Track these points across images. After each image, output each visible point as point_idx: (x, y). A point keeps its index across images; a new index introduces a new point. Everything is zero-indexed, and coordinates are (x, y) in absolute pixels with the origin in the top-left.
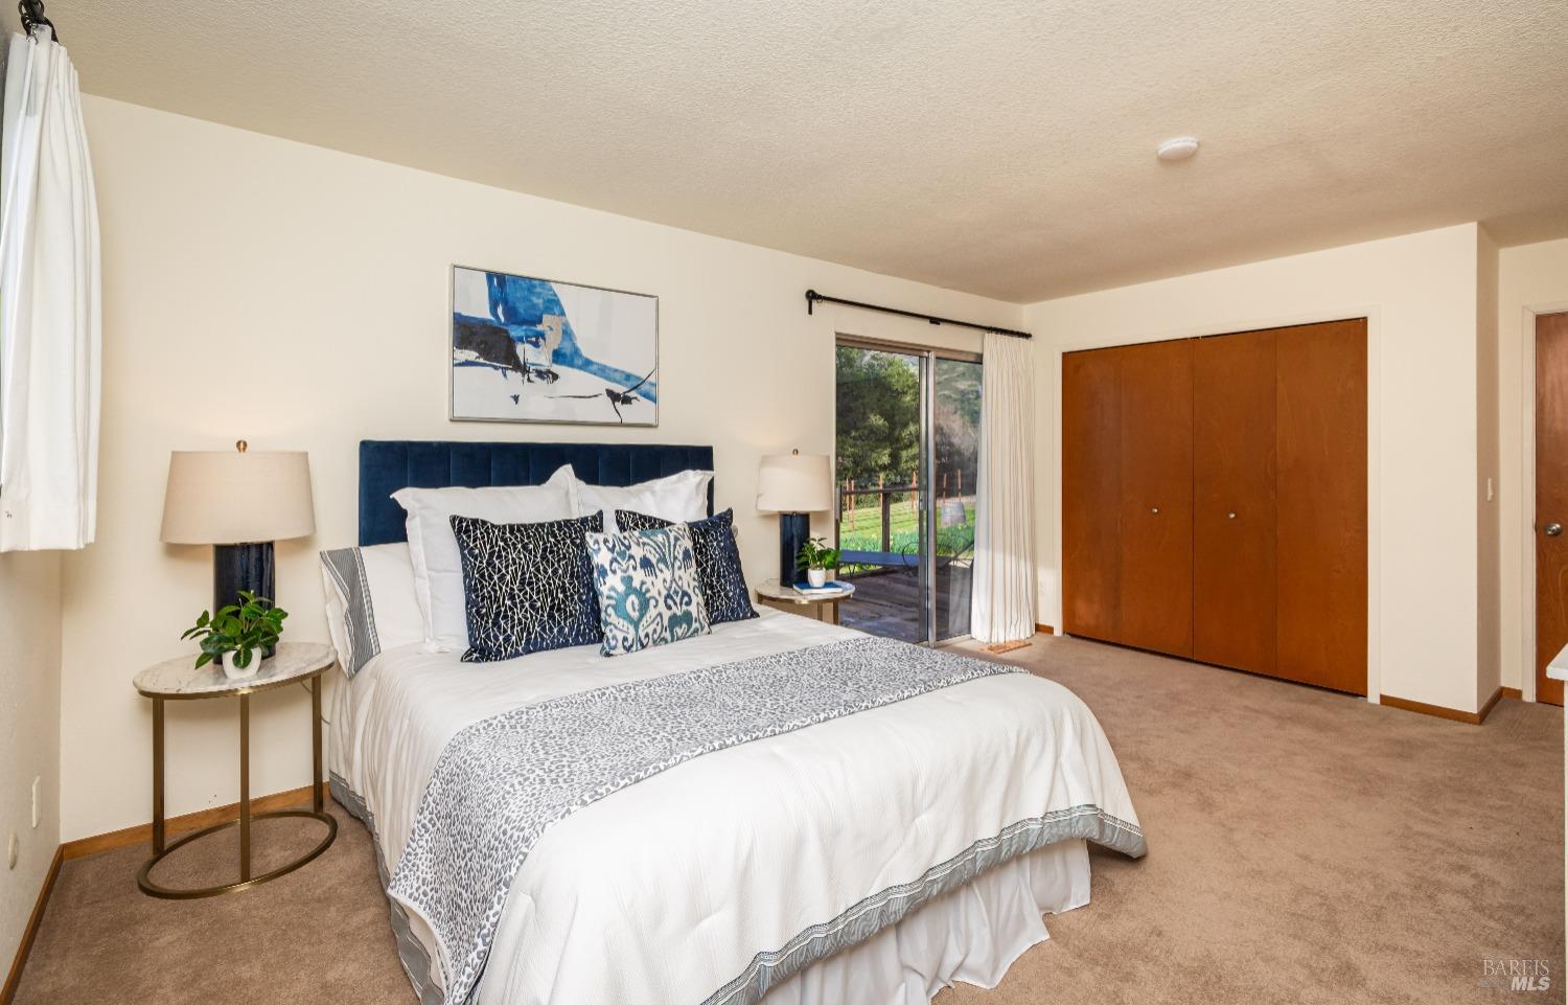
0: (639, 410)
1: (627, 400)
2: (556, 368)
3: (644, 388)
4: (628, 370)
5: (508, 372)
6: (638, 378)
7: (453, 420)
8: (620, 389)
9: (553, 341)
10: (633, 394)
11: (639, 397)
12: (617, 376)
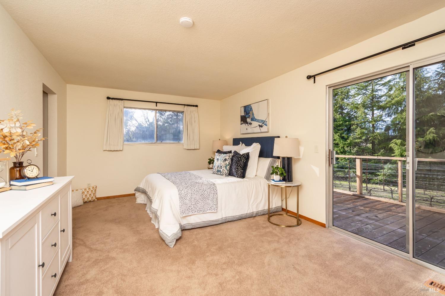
0: (264, 129)
1: (262, 126)
2: (252, 122)
3: (265, 123)
4: (262, 119)
5: (246, 124)
6: (264, 121)
7: (241, 134)
8: (261, 124)
9: (251, 117)
10: (263, 125)
11: (264, 125)
12: (260, 121)
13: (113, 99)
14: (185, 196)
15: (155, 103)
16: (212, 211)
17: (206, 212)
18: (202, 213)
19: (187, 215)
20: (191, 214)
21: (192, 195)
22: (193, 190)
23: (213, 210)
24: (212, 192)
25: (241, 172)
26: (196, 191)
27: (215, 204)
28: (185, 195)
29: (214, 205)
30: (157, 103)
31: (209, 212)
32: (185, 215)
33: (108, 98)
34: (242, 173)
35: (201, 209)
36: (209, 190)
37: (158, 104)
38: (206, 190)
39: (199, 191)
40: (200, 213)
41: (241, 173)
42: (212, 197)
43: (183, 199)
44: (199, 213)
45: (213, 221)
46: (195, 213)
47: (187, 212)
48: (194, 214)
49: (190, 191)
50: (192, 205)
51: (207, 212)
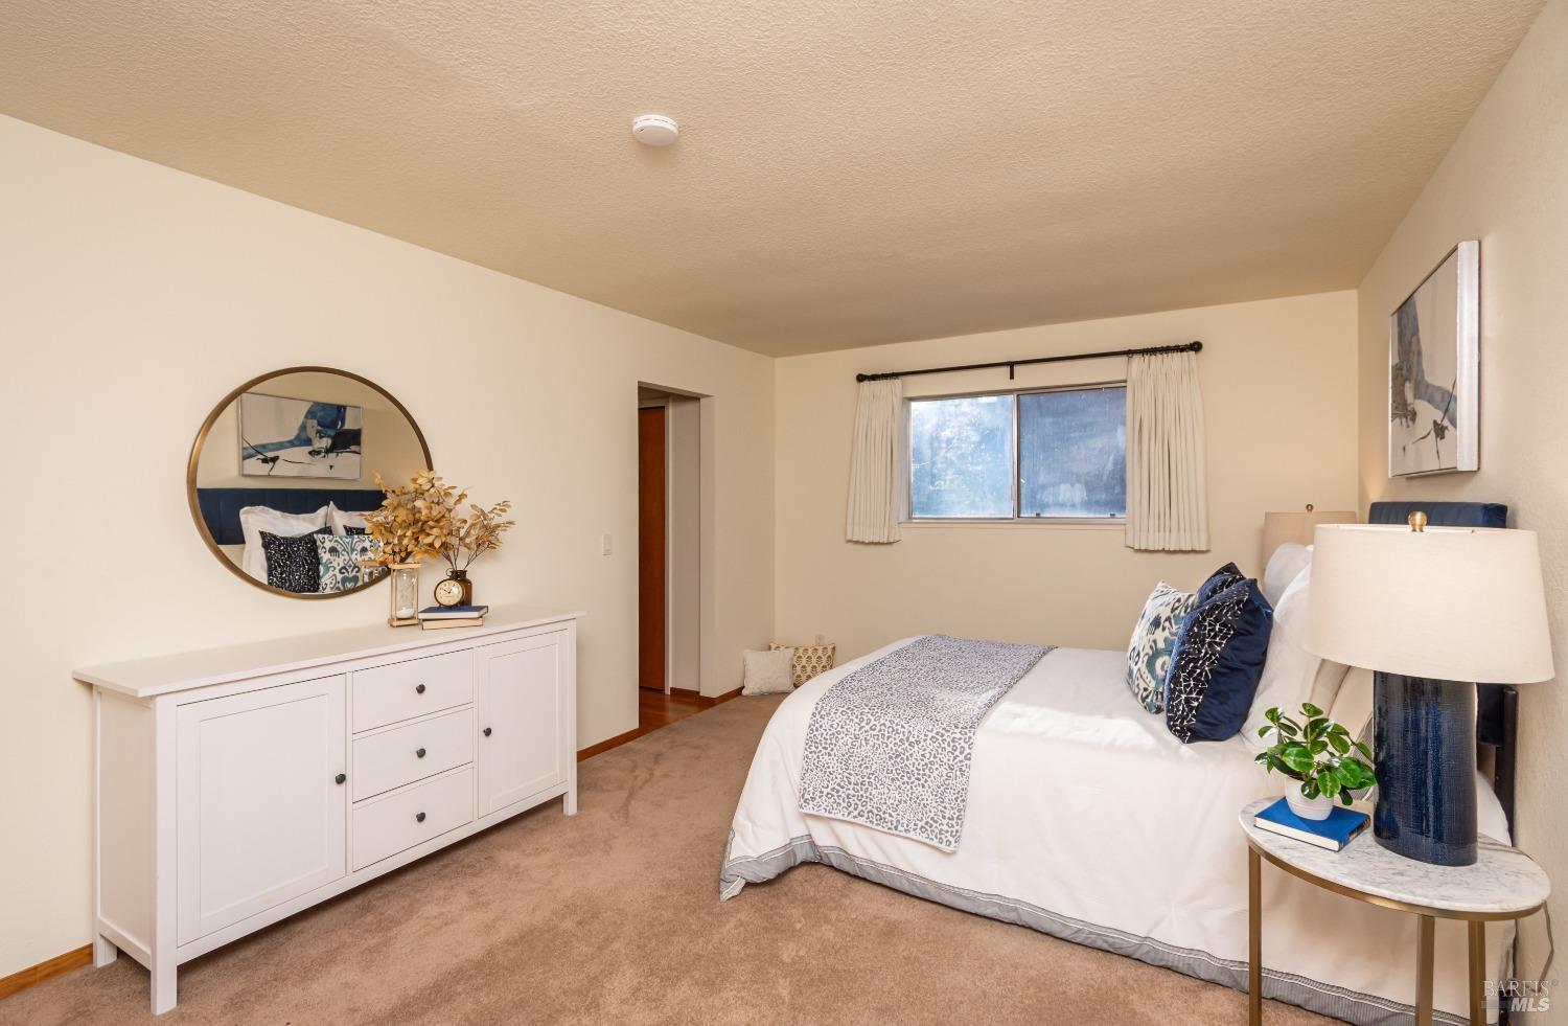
2: (1416, 405)
5: (1403, 419)
8: (1439, 417)
10: (1445, 421)
11: (1449, 425)
12: (1439, 398)
13: (874, 377)
14: (829, 741)
15: (1007, 369)
16: (928, 841)
17: (904, 834)
18: (886, 830)
19: (822, 813)
20: (839, 816)
21: (858, 745)
22: (867, 728)
23: (936, 837)
24: (945, 760)
25: (1187, 701)
26: (876, 732)
27: (947, 815)
28: (828, 737)
29: (944, 817)
30: (1011, 365)
31: (920, 838)
32: (811, 812)
33: (861, 378)
34: (1197, 708)
35: (881, 813)
36: (930, 747)
37: (1016, 368)
38: (918, 742)
39: (888, 738)
40: (879, 828)
41: (1191, 709)
42: (939, 781)
43: (820, 748)
44: (874, 826)
45: (938, 886)
46: (860, 820)
47: (826, 802)
48: (853, 820)
49: (853, 728)
50: (850, 783)
51: (912, 835)
